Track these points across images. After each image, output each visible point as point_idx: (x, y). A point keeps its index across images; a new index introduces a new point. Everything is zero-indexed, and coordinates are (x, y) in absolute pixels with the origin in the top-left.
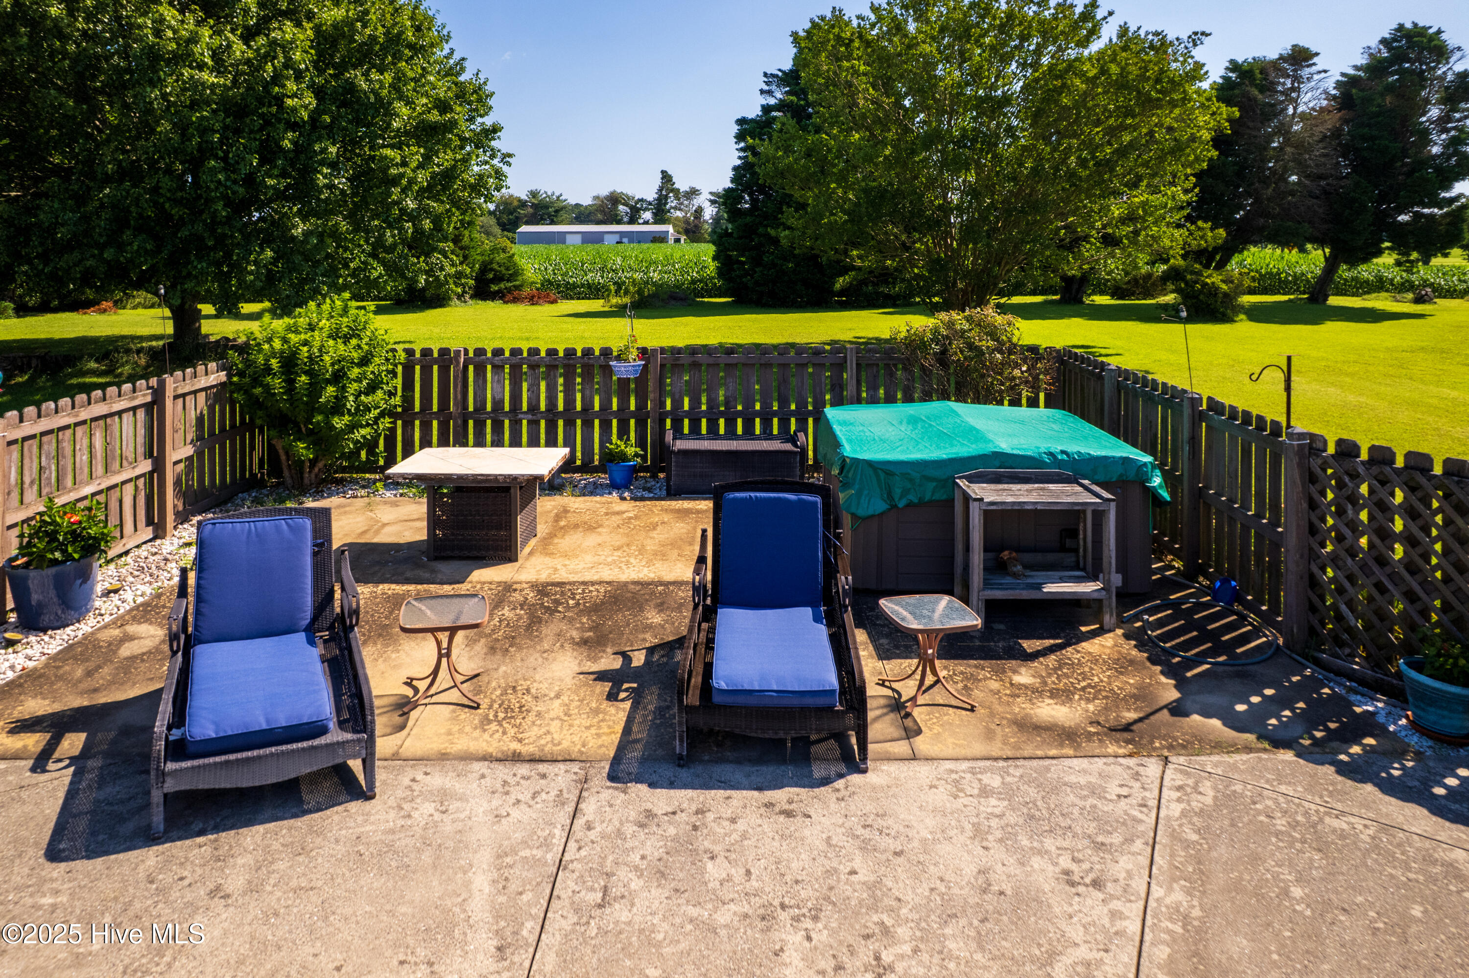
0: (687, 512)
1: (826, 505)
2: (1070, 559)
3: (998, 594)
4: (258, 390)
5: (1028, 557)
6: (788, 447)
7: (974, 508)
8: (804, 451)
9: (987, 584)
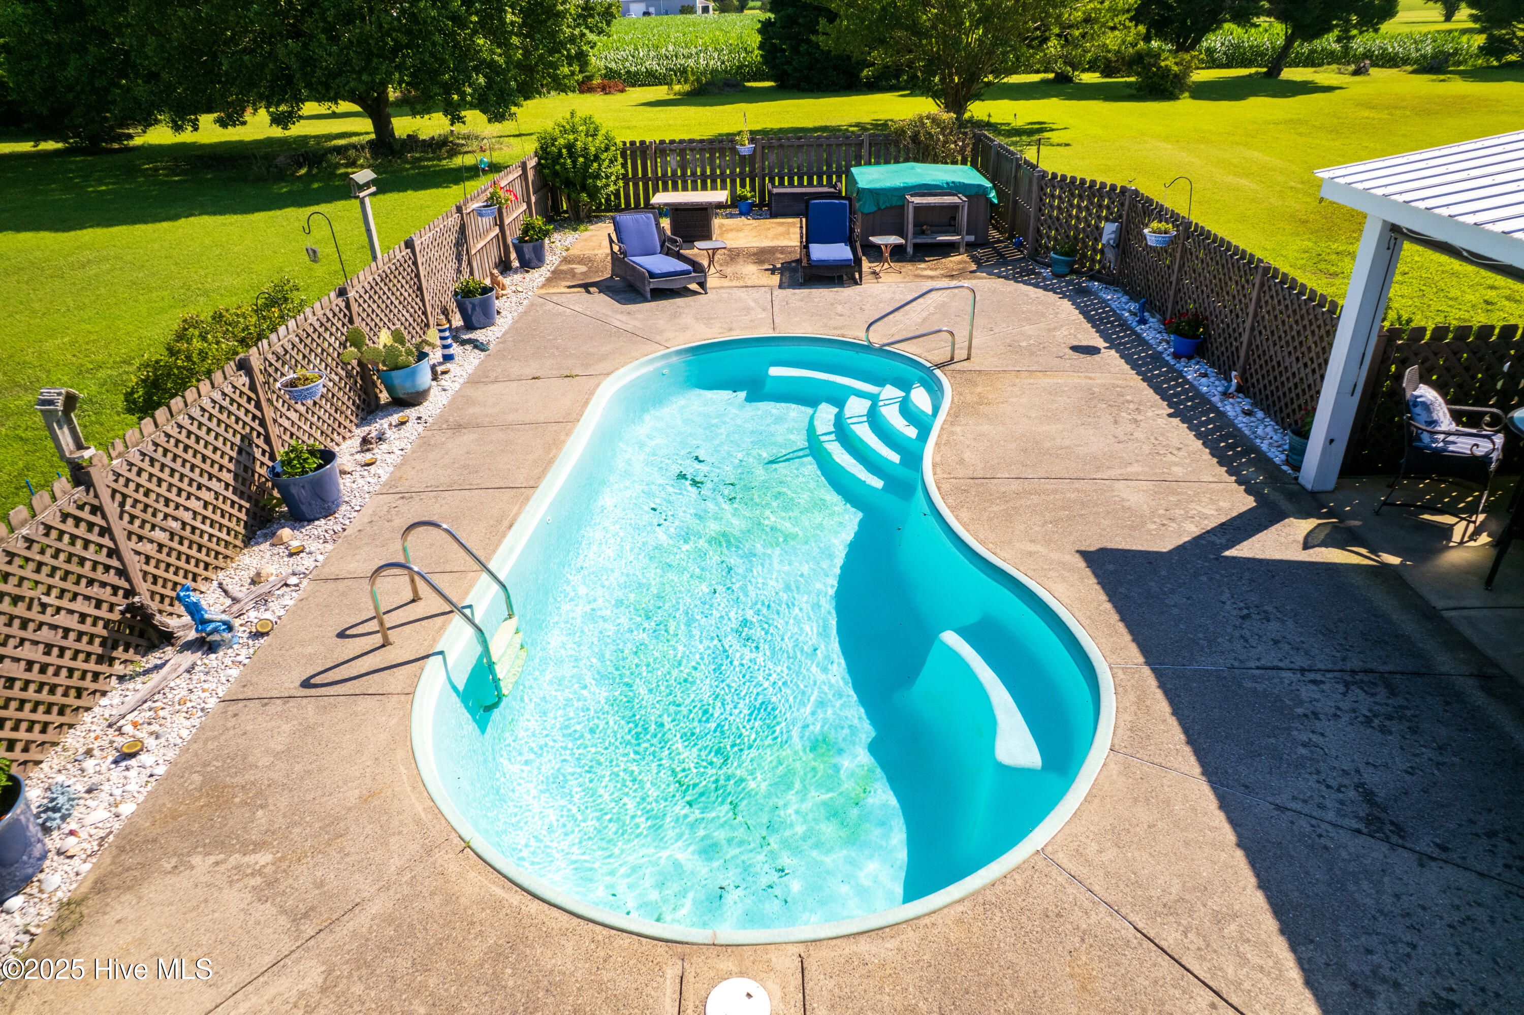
0: (783, 223)
1: (851, 205)
2: (952, 229)
3: (919, 241)
4: (558, 167)
5: (934, 229)
6: (832, 190)
7: (911, 205)
8: (840, 191)
9: (914, 238)
